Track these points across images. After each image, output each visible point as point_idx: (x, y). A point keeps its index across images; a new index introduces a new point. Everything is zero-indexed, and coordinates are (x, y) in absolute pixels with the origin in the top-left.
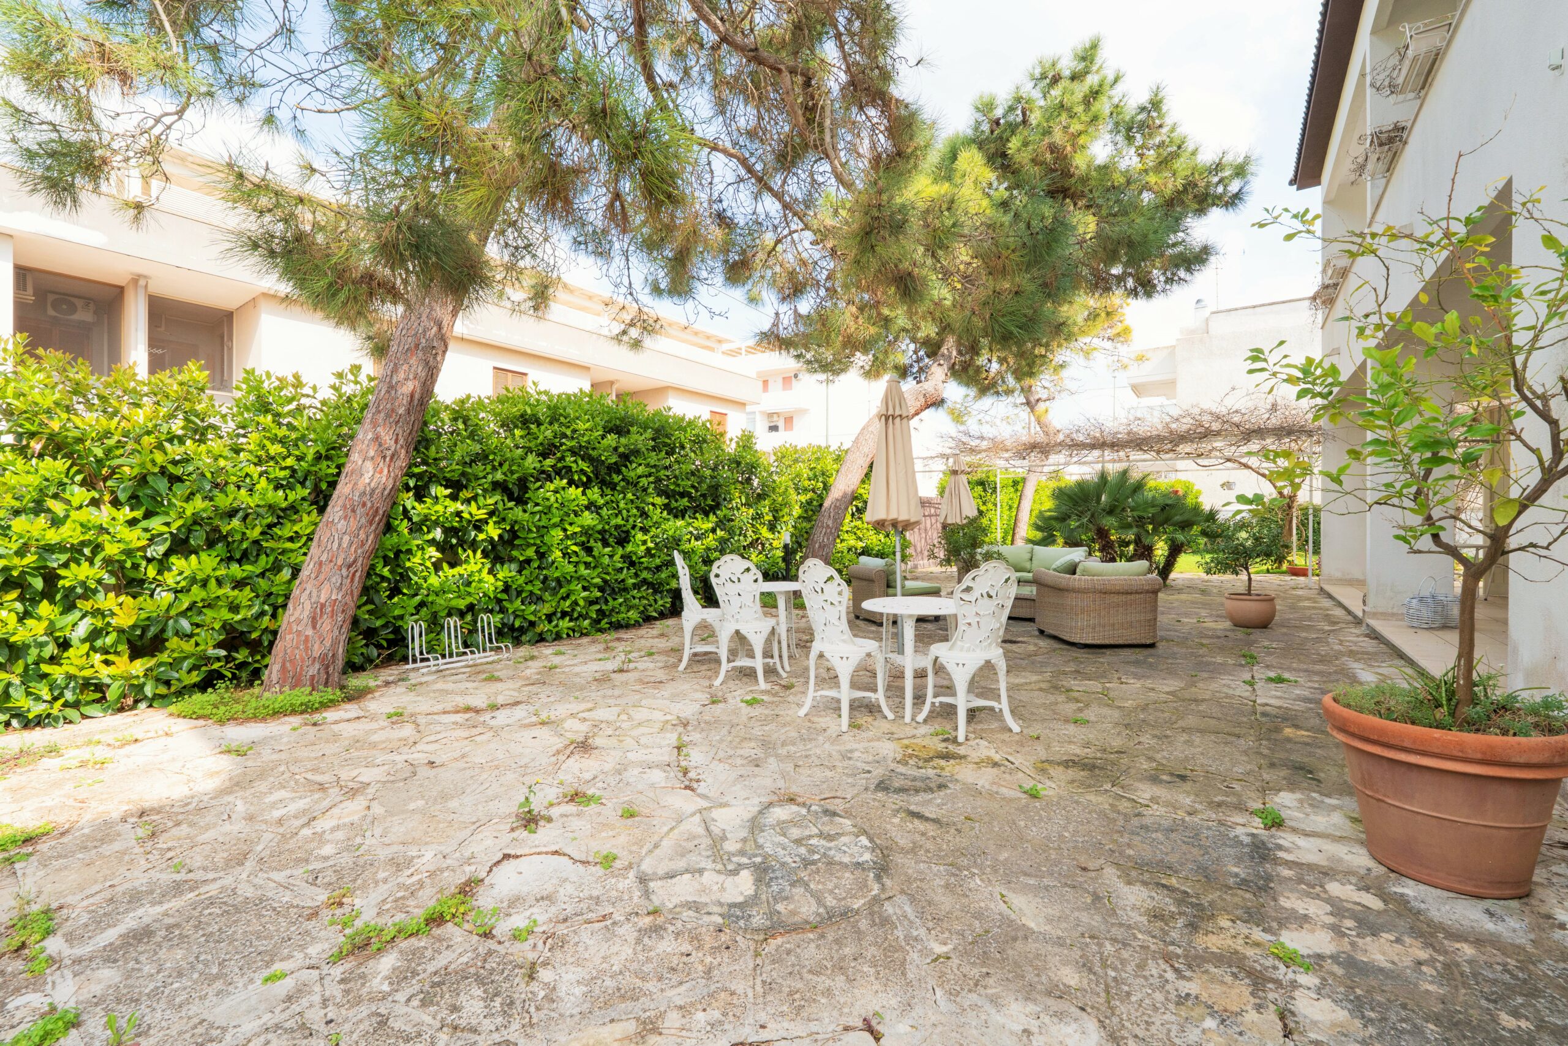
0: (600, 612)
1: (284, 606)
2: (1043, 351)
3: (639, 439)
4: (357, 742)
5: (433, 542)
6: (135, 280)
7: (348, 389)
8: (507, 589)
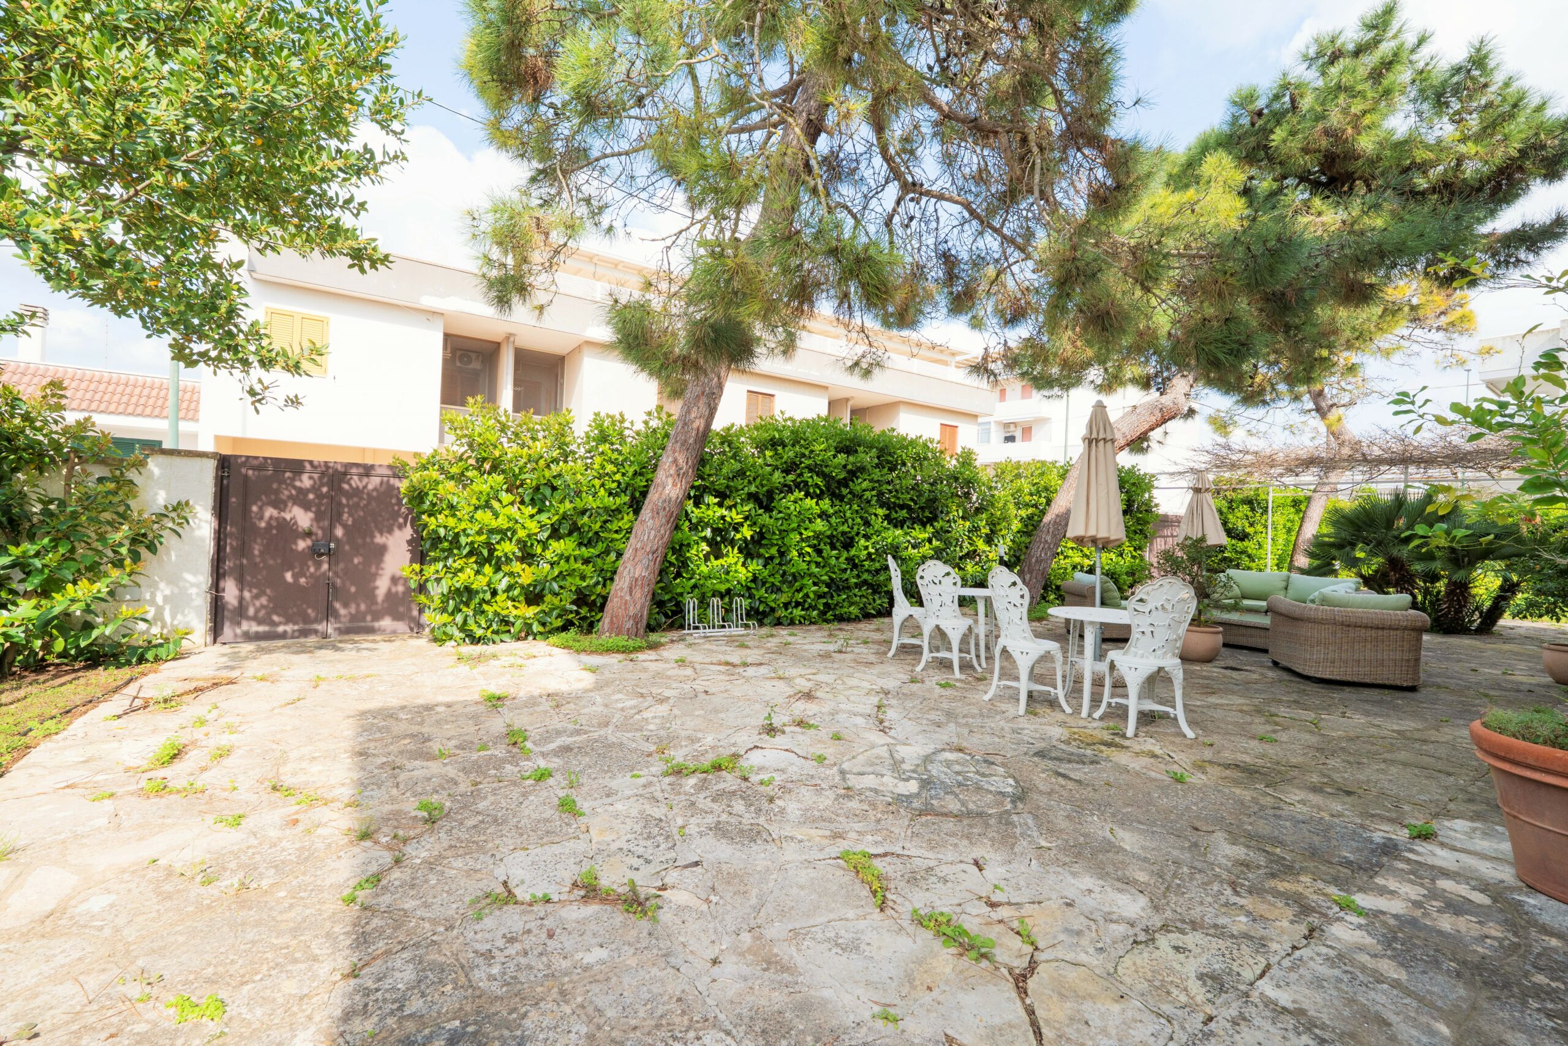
0: (826, 605)
1: (612, 579)
2: (1325, 353)
3: (867, 458)
4: (658, 674)
5: (704, 539)
6: (508, 337)
7: (654, 423)
8: (755, 579)
